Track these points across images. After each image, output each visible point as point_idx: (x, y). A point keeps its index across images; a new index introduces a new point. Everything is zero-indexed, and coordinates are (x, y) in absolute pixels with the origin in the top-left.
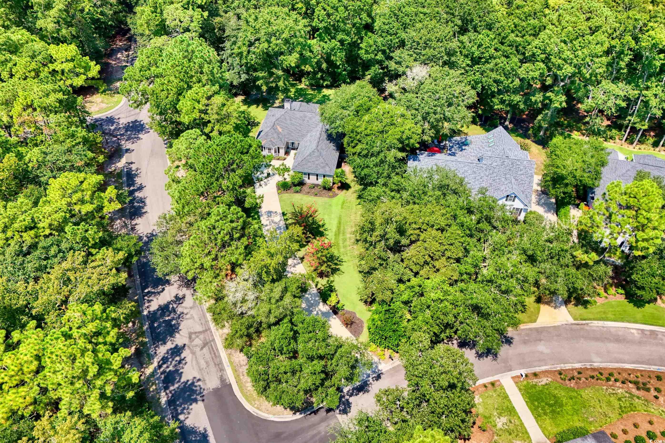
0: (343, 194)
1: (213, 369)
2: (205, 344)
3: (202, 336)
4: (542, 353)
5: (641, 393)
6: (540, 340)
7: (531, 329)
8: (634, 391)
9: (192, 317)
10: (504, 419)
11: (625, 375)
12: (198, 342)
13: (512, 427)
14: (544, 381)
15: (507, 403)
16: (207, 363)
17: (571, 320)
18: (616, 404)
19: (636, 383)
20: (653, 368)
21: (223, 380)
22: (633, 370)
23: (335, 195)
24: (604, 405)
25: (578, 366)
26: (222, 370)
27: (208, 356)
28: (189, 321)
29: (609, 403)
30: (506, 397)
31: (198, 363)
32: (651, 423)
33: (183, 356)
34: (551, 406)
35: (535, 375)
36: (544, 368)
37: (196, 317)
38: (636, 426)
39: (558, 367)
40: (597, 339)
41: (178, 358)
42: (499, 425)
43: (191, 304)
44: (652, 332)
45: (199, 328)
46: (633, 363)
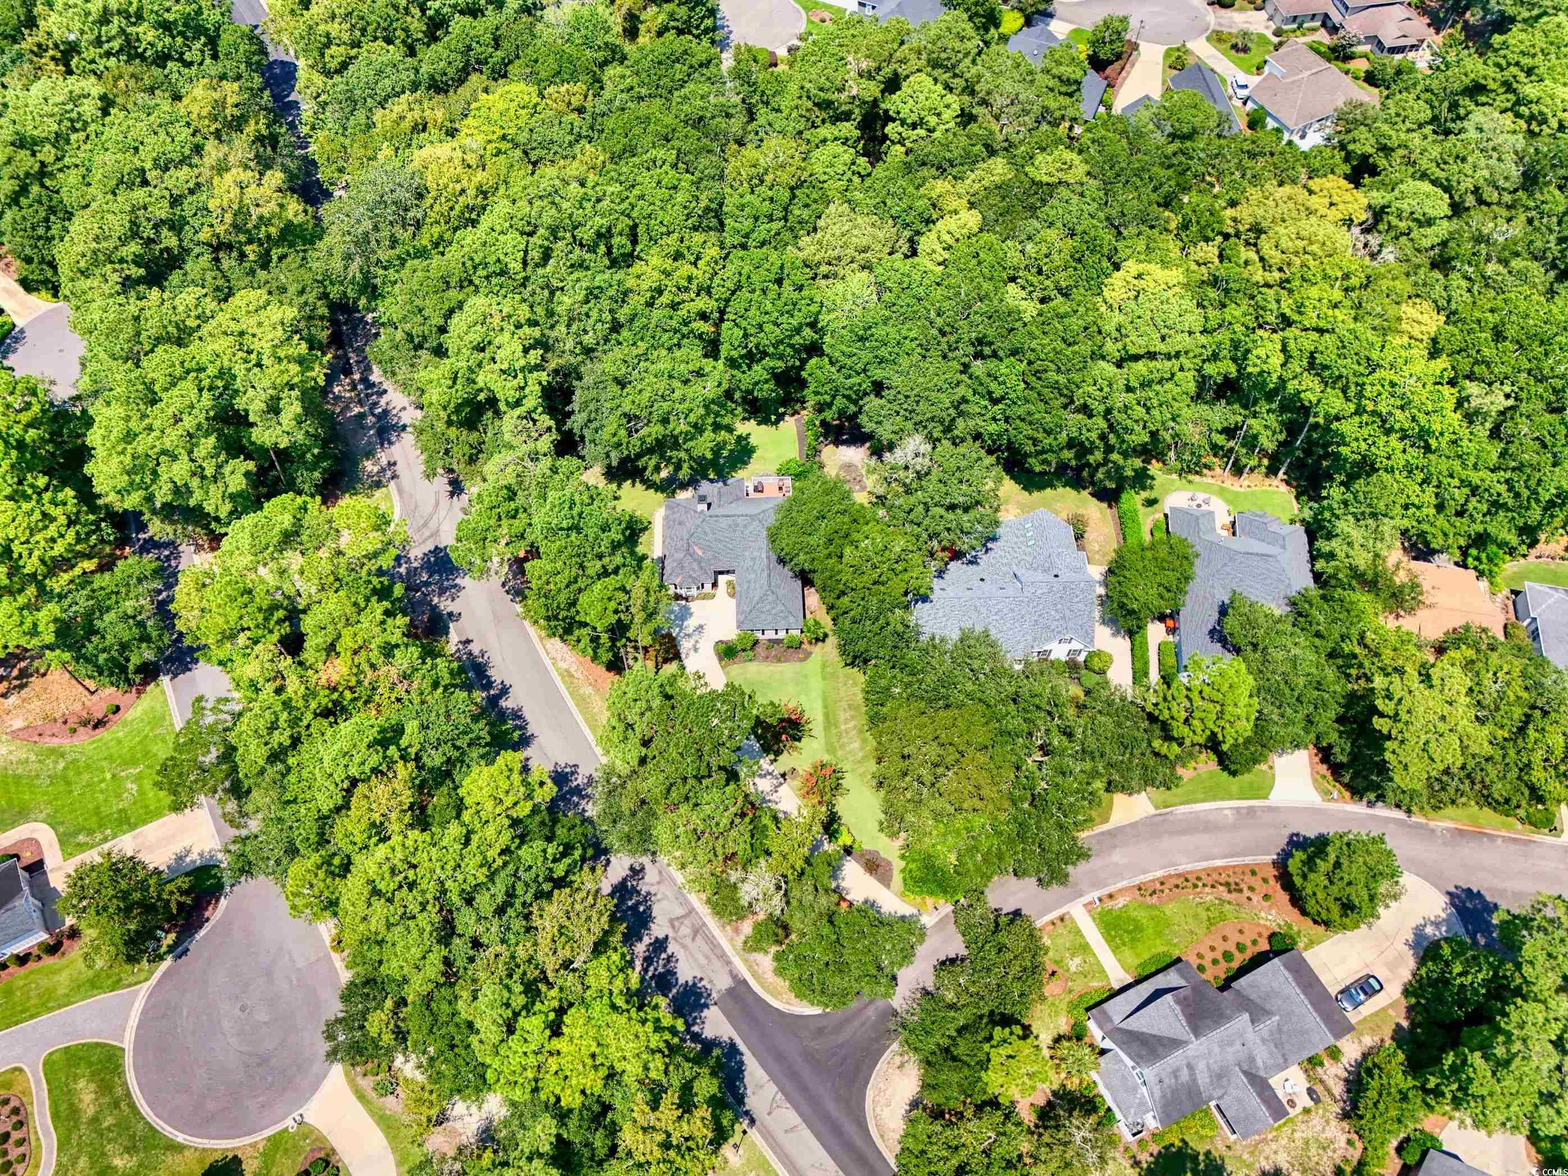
0: (818, 650)
1: (717, 964)
2: (696, 933)
3: (687, 922)
4: (1117, 864)
5: (1234, 895)
6: (1115, 847)
7: (1102, 834)
8: (1226, 896)
9: (665, 897)
10: (1078, 960)
11: (1215, 876)
12: (685, 930)
13: (1087, 967)
14: (1121, 902)
15: (1079, 940)
16: (707, 957)
17: (1152, 811)
18: (1204, 915)
19: (1227, 884)
20: (1248, 860)
21: (734, 976)
22: (1225, 868)
23: (808, 654)
24: (1190, 920)
25: (1159, 874)
26: (729, 963)
27: (706, 948)
28: (664, 903)
29: (1196, 916)
30: (1078, 932)
31: (696, 960)
32: (1241, 932)
33: (669, 951)
34: (1129, 932)
35: (1111, 896)
36: (1120, 885)
37: (669, 894)
38: (1225, 939)
39: (1137, 881)
40: (1183, 832)
41: (664, 956)
42: (1073, 969)
43: (657, 879)
44: (1251, 809)
45: (680, 911)
46: (1225, 857)
